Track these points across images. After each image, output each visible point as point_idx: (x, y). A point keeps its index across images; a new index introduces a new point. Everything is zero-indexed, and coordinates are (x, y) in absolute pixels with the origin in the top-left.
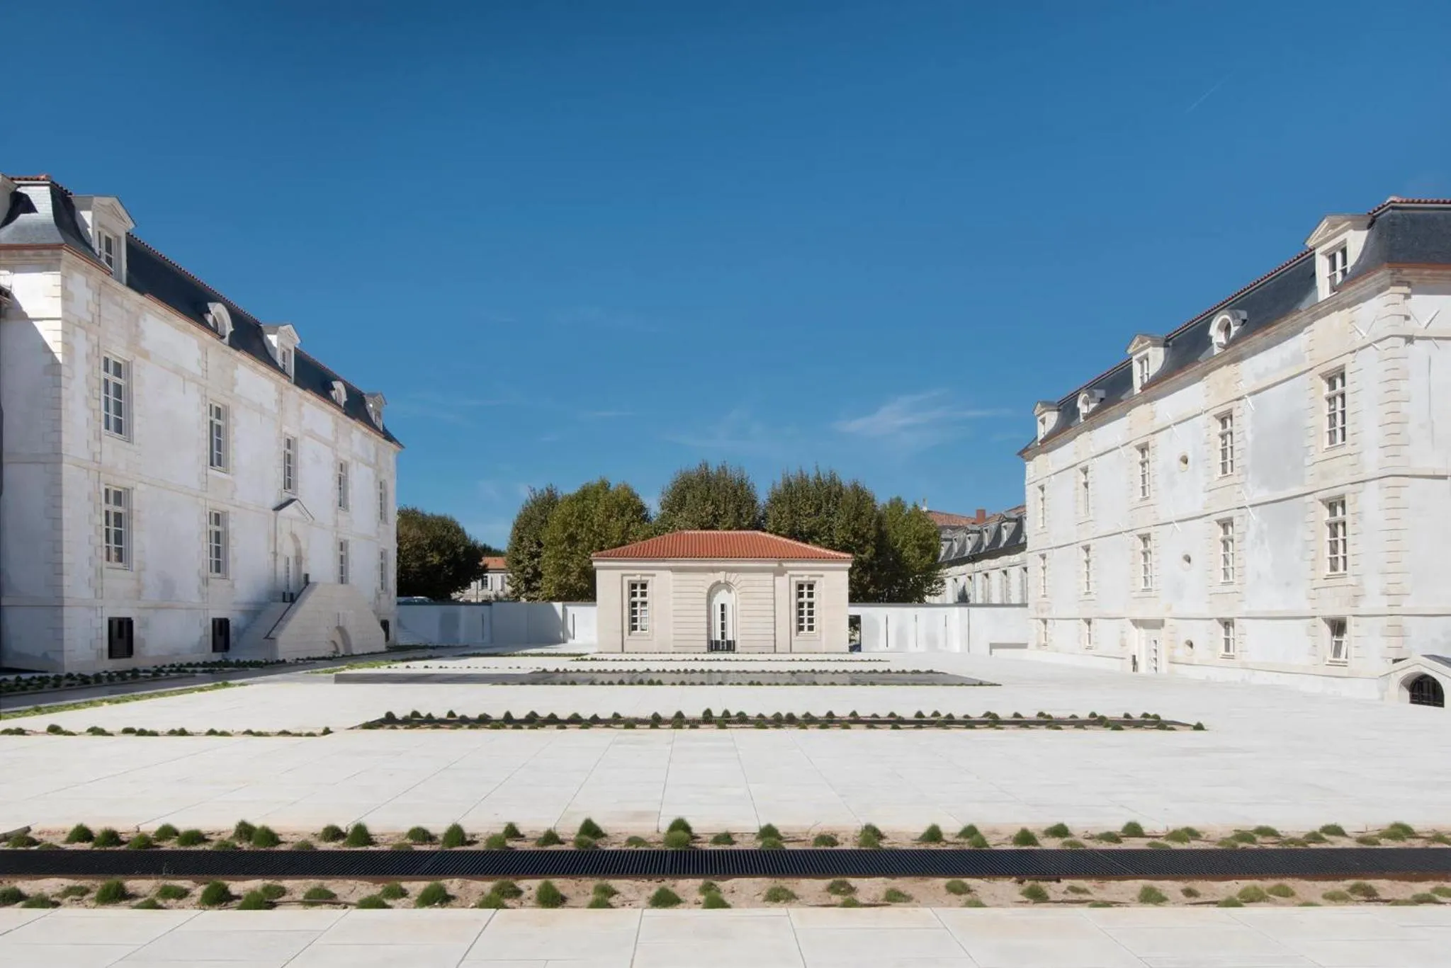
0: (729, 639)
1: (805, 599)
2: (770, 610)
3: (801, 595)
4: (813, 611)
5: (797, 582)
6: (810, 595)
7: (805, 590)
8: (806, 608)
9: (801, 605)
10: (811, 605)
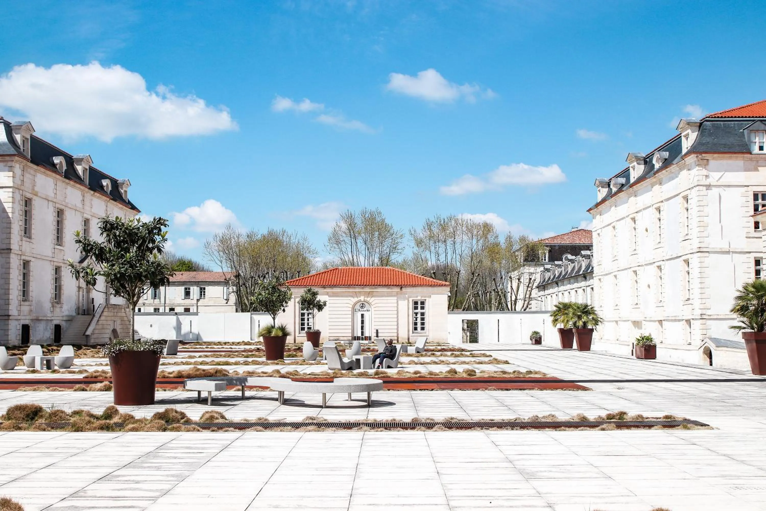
0: (366, 336)
1: (419, 310)
2: (395, 318)
3: (416, 308)
4: (424, 318)
5: (413, 300)
6: (422, 308)
7: (419, 306)
8: (419, 316)
9: (416, 314)
10: (423, 314)
